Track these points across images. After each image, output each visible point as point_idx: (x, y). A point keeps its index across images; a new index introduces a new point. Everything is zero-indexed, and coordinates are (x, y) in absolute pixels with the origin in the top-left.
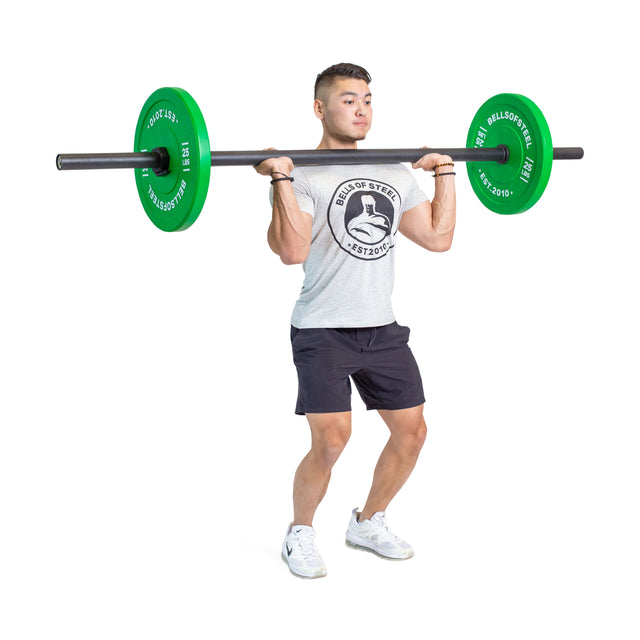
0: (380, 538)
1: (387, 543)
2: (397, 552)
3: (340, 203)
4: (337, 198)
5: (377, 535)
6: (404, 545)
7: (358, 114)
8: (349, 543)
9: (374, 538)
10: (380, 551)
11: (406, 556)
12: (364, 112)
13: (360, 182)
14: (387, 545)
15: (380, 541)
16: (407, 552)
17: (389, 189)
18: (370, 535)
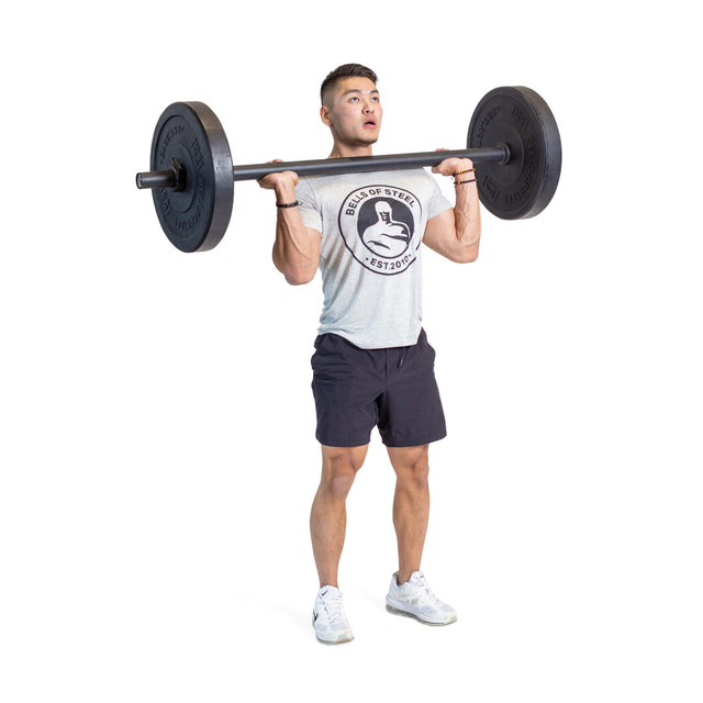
0: (420, 601)
1: (427, 608)
2: (439, 616)
3: (350, 212)
4: (346, 207)
5: (417, 599)
6: (447, 608)
7: (366, 112)
8: (390, 609)
9: (414, 602)
10: (421, 616)
11: (448, 620)
12: (371, 108)
13: (374, 189)
14: (427, 609)
15: (420, 605)
16: (450, 616)
17: (407, 194)
18: (410, 598)
